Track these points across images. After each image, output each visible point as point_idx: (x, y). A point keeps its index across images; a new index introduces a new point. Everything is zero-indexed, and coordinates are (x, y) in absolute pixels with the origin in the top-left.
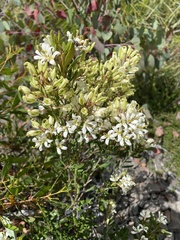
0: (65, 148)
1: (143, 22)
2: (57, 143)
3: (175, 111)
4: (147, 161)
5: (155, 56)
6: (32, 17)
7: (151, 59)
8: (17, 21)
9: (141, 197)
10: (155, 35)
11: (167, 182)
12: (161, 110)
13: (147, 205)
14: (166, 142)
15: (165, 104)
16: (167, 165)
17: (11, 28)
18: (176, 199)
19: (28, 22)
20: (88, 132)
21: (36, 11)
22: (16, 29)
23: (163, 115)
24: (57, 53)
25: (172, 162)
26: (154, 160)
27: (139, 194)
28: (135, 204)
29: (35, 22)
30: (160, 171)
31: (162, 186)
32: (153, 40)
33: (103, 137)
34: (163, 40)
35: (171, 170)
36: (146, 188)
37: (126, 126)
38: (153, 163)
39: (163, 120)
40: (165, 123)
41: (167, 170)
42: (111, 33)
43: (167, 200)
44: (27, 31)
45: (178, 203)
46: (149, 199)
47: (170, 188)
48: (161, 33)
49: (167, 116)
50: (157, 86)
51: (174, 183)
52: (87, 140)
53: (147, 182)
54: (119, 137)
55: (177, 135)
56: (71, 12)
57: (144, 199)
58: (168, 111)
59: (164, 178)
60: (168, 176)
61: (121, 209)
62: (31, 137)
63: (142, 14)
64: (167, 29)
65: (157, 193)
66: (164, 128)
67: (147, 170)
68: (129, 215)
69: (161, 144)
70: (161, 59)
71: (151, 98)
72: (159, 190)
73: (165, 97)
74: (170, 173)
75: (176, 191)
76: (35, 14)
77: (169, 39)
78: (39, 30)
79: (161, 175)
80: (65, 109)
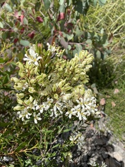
0: (40, 119)
1: (93, 27)
2: (34, 115)
3: (113, 88)
4: (94, 122)
5: (101, 52)
6: (19, 19)
7: (98, 53)
8: (8, 21)
9: (90, 148)
10: (102, 38)
11: (108, 138)
12: (104, 87)
13: (93, 155)
14: (107, 109)
15: (107, 82)
16: (107, 126)
17: (4, 26)
18: (113, 151)
19: (16, 23)
20: (57, 110)
21: (22, 16)
22: (7, 27)
23: (105, 91)
24: (40, 58)
25: (111, 123)
26: (99, 122)
27: (88, 147)
28: (85, 153)
29: (21, 24)
30: (103, 130)
31: (104, 140)
32: (100, 41)
33: (67, 113)
34: (107, 41)
35: (110, 129)
36: (93, 142)
37: (83, 107)
38: (98, 124)
39: (105, 94)
40: (106, 96)
41: (107, 129)
42: (73, 35)
43: (107, 151)
44: (15, 29)
45: (114, 153)
46: (95, 150)
47: (109, 142)
48: (105, 36)
49: (108, 91)
50: (102, 71)
51: (112, 139)
52: (56, 115)
53: (94, 137)
54: (79, 113)
55: (115, 105)
56: (46, 19)
57: (92, 150)
58: (109, 88)
59: (106, 135)
60: (108, 133)
61: (76, 157)
62: (17, 111)
63: (93, 22)
64: (109, 34)
65: (101, 146)
66: (106, 99)
67: (94, 129)
68: (81, 162)
69: (104, 110)
70: (105, 53)
71: (98, 78)
72: (102, 144)
73: (107, 78)
74: (109, 131)
75: (113, 145)
76: (21, 18)
77: (111, 41)
78: (23, 29)
79: (103, 133)
80: (42, 94)
